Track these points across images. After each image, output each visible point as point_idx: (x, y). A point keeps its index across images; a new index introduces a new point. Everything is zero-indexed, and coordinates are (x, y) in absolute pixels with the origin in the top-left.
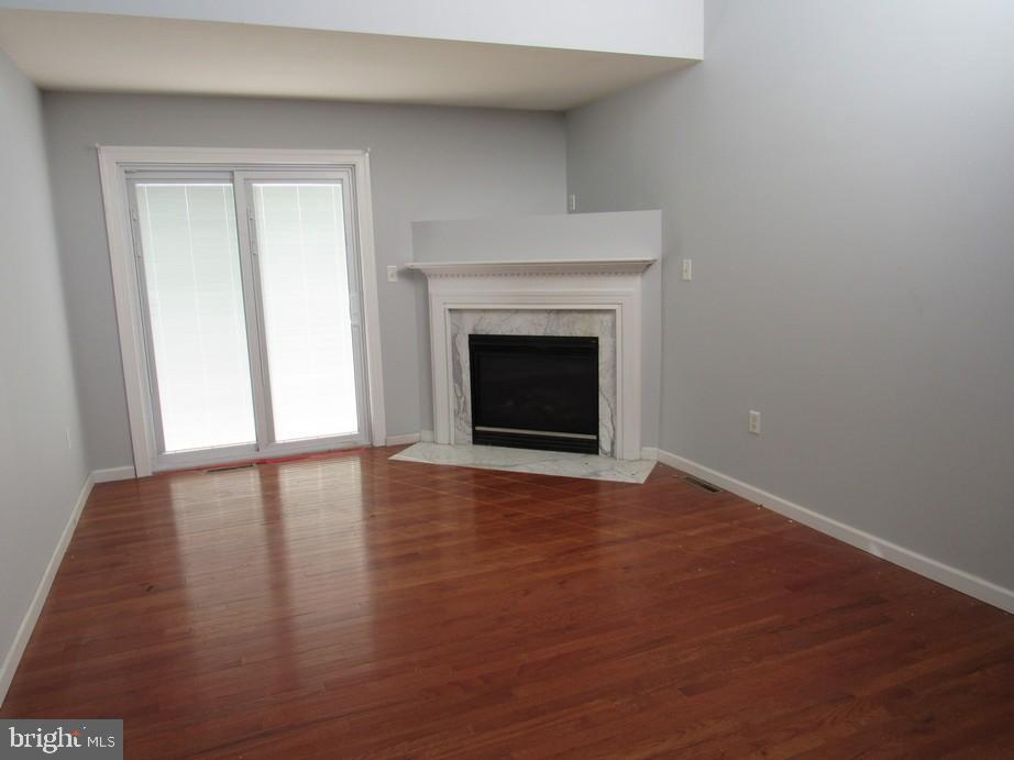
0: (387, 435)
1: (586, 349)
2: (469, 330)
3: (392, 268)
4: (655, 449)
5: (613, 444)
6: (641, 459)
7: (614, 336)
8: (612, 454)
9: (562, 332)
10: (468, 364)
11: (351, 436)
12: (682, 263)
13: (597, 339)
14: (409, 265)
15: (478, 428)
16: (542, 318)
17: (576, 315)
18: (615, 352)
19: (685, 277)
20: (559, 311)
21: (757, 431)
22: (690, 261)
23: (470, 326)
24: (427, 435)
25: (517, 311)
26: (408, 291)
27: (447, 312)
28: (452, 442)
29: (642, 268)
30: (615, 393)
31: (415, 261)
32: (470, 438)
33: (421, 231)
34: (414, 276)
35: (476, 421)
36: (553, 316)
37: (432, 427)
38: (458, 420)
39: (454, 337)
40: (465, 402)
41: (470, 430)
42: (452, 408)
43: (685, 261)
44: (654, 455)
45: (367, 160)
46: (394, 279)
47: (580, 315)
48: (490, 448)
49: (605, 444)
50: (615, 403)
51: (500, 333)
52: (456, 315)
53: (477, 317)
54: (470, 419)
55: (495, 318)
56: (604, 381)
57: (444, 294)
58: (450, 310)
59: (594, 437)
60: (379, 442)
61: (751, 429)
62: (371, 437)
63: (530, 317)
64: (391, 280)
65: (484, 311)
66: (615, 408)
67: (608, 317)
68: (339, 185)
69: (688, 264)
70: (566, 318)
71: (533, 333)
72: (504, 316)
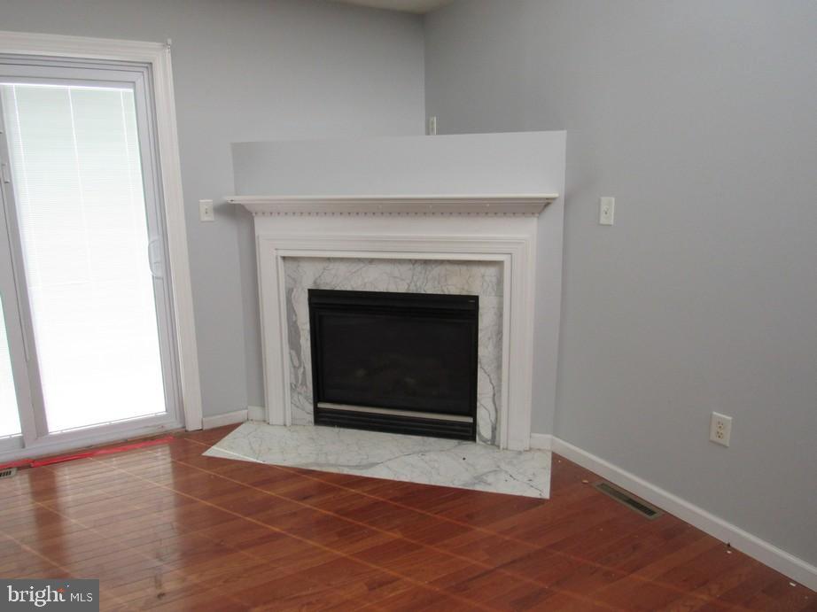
0: (204, 416)
1: (462, 311)
2: (309, 284)
3: (206, 203)
4: (549, 436)
5: (494, 429)
6: (531, 449)
7: (500, 295)
8: (493, 442)
9: (430, 289)
10: (308, 327)
11: (157, 418)
12: (600, 200)
13: (476, 298)
14: (228, 199)
15: (321, 405)
16: (405, 270)
17: (449, 267)
18: (500, 315)
19: (603, 220)
20: (426, 262)
21: (726, 441)
22: (613, 199)
23: (310, 278)
24: (256, 412)
25: (372, 261)
26: (229, 232)
27: (280, 260)
28: (288, 424)
29: (537, 207)
30: (499, 367)
31: (237, 195)
32: (311, 418)
33: (245, 156)
34: (236, 213)
35: (319, 396)
36: (419, 268)
37: (262, 404)
38: (296, 398)
39: (289, 292)
40: (304, 373)
41: (310, 408)
42: (287, 381)
43: (604, 200)
44: (548, 442)
45: (168, 56)
46: (210, 217)
47: (456, 268)
48: (336, 429)
49: (484, 428)
50: (500, 379)
51: (349, 289)
52: (290, 264)
53: (320, 266)
54: (310, 394)
55: (342, 268)
56: (485, 351)
57: (275, 237)
58: (284, 258)
59: (470, 420)
60: (194, 424)
61: (714, 437)
62: (183, 417)
63: (388, 268)
64: (205, 218)
65: (329, 259)
66: (500, 385)
67: (492, 271)
68: (132, 91)
69: (608, 205)
70: (437, 270)
71: (393, 289)
72: (354, 267)
